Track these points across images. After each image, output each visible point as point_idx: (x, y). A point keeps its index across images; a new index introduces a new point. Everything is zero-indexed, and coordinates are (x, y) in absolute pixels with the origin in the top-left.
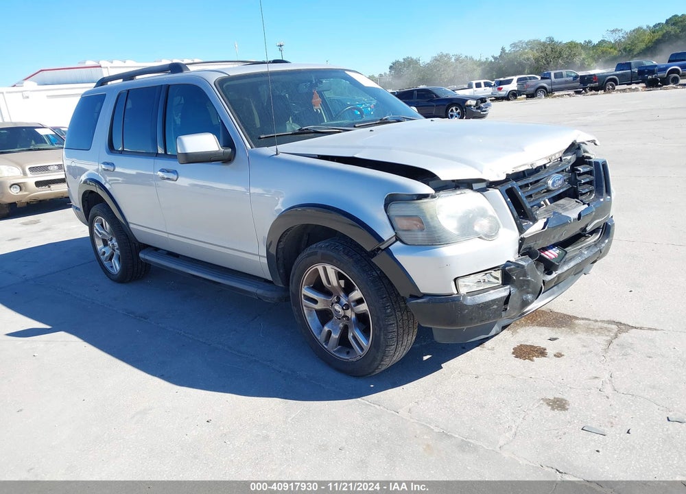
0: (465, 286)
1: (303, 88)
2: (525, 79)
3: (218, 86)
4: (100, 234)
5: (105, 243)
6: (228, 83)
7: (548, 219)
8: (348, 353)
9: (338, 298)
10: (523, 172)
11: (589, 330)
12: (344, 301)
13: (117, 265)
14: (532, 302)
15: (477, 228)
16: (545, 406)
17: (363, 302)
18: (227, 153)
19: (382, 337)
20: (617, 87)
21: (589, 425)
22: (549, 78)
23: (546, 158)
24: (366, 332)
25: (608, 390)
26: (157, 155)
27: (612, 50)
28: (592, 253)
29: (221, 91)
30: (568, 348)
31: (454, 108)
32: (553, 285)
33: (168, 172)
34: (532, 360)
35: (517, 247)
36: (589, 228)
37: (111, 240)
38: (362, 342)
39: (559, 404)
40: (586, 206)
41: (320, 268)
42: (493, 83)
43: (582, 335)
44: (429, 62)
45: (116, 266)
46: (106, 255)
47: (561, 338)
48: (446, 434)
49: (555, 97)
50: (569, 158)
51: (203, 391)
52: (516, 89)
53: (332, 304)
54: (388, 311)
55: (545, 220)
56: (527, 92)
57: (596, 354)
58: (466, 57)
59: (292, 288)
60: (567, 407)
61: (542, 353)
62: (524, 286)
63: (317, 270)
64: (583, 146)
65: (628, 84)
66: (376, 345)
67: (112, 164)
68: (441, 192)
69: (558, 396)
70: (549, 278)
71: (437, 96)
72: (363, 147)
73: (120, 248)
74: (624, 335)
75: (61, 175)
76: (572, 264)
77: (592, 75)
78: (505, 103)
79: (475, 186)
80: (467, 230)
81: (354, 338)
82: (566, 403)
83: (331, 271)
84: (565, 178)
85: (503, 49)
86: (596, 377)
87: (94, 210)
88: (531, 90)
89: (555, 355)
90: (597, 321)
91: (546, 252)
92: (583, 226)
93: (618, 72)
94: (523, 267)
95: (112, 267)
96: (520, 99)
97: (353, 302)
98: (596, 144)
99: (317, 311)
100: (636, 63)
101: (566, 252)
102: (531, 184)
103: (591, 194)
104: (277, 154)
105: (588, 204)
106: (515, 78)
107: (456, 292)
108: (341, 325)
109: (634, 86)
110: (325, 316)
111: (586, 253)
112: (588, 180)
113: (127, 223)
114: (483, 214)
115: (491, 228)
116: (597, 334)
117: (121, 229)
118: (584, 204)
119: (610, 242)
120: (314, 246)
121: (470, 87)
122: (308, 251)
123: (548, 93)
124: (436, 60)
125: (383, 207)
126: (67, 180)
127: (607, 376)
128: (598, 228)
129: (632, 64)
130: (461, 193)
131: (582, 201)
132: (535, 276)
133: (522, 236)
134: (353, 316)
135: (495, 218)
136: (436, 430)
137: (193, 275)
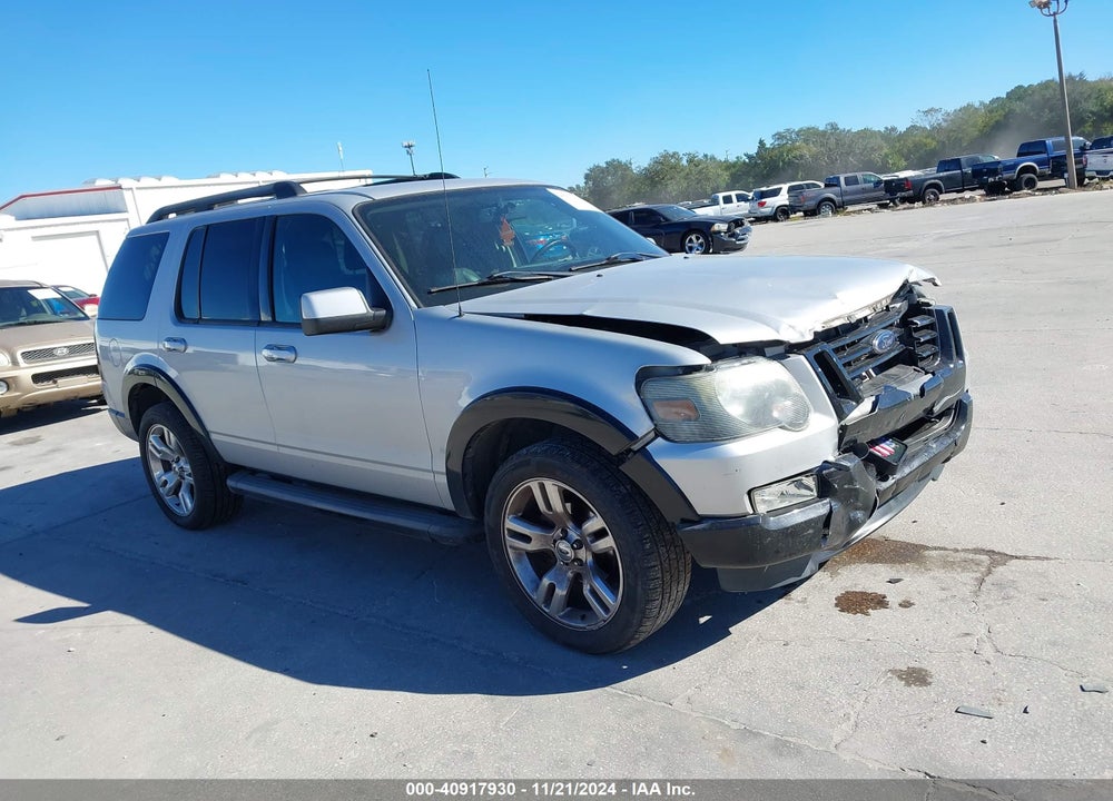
0: (764, 501)
1: (487, 215)
2: (800, 187)
3: (358, 216)
4: (159, 452)
5: (167, 467)
6: (375, 211)
7: (877, 397)
8: (583, 618)
9: (565, 532)
10: (836, 328)
11: (947, 564)
12: (574, 535)
13: (188, 501)
14: (864, 522)
15: (776, 414)
16: (896, 680)
17: (607, 534)
18: (380, 317)
19: (639, 588)
20: (942, 197)
21: (965, 704)
22: (838, 185)
23: (868, 307)
24: (612, 584)
25: (987, 651)
26: (259, 324)
27: (929, 140)
28: (943, 446)
29: (363, 223)
30: (919, 593)
31: (693, 237)
32: (891, 496)
33: (279, 349)
34: (867, 614)
35: (837, 440)
36: (937, 409)
37: (178, 461)
38: (606, 599)
39: (916, 677)
40: (930, 376)
41: (534, 485)
42: (751, 194)
43: (940, 573)
44: (646, 166)
45: (187, 503)
46: (168, 486)
47: (907, 579)
48: (750, 732)
49: (849, 213)
50: (898, 305)
51: (356, 690)
52: (787, 203)
53: (555, 541)
54: (648, 546)
55: (873, 399)
56: (805, 208)
57: (963, 600)
58: (706, 156)
59: (488, 518)
60: (930, 680)
61: (880, 602)
62: (850, 497)
63: (529, 489)
64: (916, 287)
65: (958, 192)
66: (629, 602)
67: (183, 341)
68: (719, 362)
69: (913, 664)
70: (884, 485)
71: (667, 220)
72: (596, 301)
73: (195, 473)
74: (1001, 569)
75: (91, 361)
76: (916, 464)
77: (902, 179)
78: (771, 225)
79: (768, 351)
80: (761, 417)
81: (593, 592)
82: (927, 675)
83: (552, 488)
84: (896, 335)
85: (761, 142)
86: (968, 634)
87: (149, 414)
88: (811, 204)
89: (900, 605)
90: (958, 551)
91: (877, 447)
92: (928, 405)
93: (941, 174)
94: (847, 469)
95: (178, 505)
96: (795, 219)
97: (589, 535)
98: (936, 285)
99: (529, 554)
100: (968, 159)
101: (906, 447)
102: (848, 345)
103: (934, 359)
104: (460, 315)
105: (933, 374)
106: (785, 187)
107: (752, 512)
108: (570, 574)
109: (967, 194)
110: (542, 562)
111: (934, 446)
112: (928, 338)
113: (207, 433)
114: (783, 391)
115: (797, 412)
116: (959, 570)
117: (196, 443)
118: (927, 373)
119: (968, 429)
120: (524, 451)
121: (715, 202)
122: (514, 460)
123: (838, 207)
124: (656, 162)
125: (633, 387)
126: (103, 368)
127: (984, 631)
128: (949, 409)
129: (963, 161)
130: (750, 363)
131: (923, 369)
132: (866, 484)
133: (843, 423)
134: (590, 559)
135: (802, 397)
136: (735, 726)
137: (321, 510)
